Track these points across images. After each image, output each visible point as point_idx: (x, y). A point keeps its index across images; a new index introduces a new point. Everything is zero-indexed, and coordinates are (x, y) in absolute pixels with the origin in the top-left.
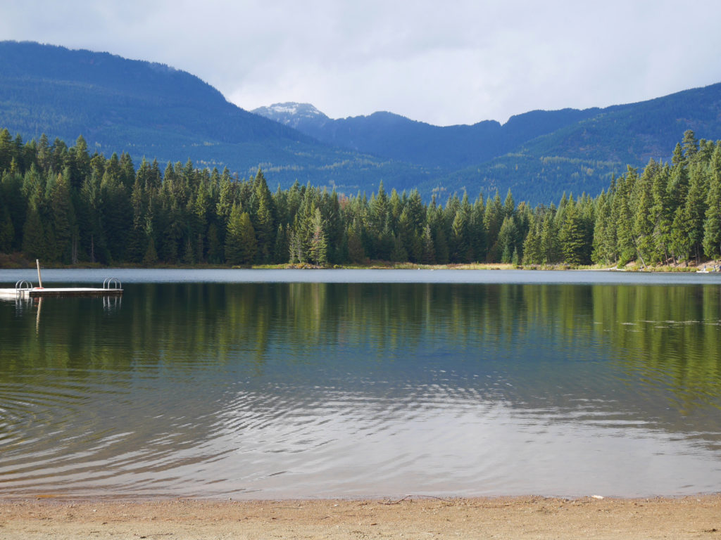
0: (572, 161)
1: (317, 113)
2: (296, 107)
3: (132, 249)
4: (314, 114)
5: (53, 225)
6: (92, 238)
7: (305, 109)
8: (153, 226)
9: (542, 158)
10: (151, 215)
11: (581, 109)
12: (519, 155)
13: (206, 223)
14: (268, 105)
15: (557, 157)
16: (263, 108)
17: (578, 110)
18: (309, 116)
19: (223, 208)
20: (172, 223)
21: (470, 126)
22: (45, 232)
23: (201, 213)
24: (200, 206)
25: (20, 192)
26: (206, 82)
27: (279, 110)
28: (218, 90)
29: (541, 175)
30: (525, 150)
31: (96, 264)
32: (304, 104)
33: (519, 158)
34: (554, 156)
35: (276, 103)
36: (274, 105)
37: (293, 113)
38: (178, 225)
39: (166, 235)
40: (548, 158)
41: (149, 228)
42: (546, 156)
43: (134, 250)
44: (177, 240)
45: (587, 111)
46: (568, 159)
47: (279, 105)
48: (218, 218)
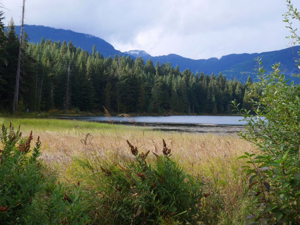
0: (253, 73)
1: (147, 54)
2: (139, 52)
3: (207, 108)
4: (146, 54)
5: (182, 98)
6: (193, 103)
7: (141, 52)
8: (216, 99)
9: (241, 72)
10: (214, 94)
11: (250, 54)
12: (232, 71)
13: (233, 98)
14: (128, 51)
15: (247, 72)
16: (126, 52)
17: (249, 54)
18: (144, 55)
19: (238, 91)
20: (222, 97)
21: (206, 60)
22: (180, 100)
23: (231, 94)
24: (231, 91)
25: (166, 84)
26: (107, 42)
27: (132, 53)
28: (112, 45)
29: (241, 79)
30: (234, 69)
31: (195, 113)
32: (141, 51)
33: (231, 72)
34: (246, 72)
35: (131, 50)
36: (130, 51)
37: (138, 54)
38: (224, 98)
39: (220, 102)
40: (244, 72)
41: (214, 99)
42: (242, 72)
43: (208, 108)
44: (223, 104)
45: (253, 54)
46: (251, 73)
47: (132, 51)
48: (237, 95)
